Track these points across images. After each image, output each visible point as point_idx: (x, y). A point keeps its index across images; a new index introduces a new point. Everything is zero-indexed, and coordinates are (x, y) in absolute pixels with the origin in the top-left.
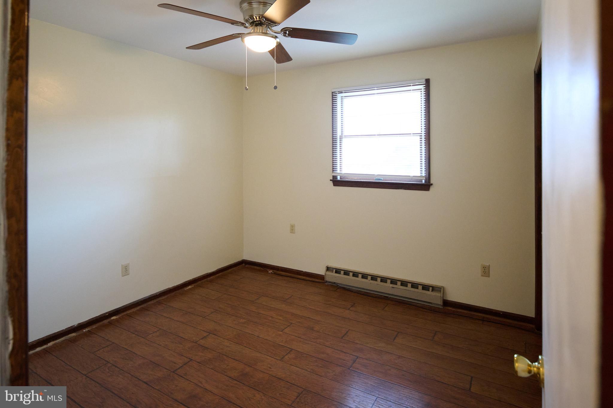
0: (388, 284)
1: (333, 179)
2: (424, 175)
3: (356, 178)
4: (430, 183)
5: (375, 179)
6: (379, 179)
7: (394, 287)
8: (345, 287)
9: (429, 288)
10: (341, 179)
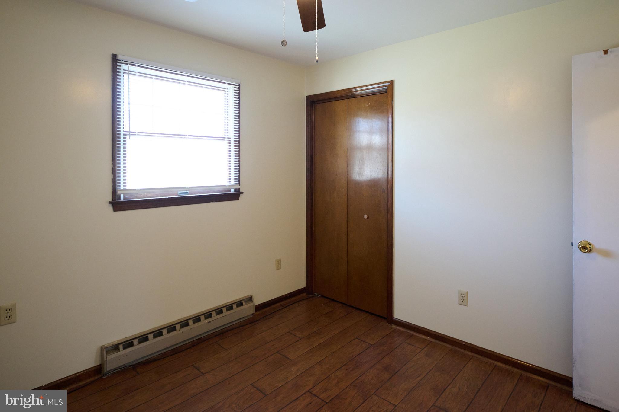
0: (204, 321)
1: (112, 200)
2: (233, 183)
3: (150, 195)
4: (240, 191)
5: (180, 193)
6: (183, 193)
7: (210, 321)
8: (139, 361)
9: (232, 306)
10: (124, 199)
